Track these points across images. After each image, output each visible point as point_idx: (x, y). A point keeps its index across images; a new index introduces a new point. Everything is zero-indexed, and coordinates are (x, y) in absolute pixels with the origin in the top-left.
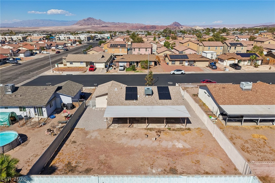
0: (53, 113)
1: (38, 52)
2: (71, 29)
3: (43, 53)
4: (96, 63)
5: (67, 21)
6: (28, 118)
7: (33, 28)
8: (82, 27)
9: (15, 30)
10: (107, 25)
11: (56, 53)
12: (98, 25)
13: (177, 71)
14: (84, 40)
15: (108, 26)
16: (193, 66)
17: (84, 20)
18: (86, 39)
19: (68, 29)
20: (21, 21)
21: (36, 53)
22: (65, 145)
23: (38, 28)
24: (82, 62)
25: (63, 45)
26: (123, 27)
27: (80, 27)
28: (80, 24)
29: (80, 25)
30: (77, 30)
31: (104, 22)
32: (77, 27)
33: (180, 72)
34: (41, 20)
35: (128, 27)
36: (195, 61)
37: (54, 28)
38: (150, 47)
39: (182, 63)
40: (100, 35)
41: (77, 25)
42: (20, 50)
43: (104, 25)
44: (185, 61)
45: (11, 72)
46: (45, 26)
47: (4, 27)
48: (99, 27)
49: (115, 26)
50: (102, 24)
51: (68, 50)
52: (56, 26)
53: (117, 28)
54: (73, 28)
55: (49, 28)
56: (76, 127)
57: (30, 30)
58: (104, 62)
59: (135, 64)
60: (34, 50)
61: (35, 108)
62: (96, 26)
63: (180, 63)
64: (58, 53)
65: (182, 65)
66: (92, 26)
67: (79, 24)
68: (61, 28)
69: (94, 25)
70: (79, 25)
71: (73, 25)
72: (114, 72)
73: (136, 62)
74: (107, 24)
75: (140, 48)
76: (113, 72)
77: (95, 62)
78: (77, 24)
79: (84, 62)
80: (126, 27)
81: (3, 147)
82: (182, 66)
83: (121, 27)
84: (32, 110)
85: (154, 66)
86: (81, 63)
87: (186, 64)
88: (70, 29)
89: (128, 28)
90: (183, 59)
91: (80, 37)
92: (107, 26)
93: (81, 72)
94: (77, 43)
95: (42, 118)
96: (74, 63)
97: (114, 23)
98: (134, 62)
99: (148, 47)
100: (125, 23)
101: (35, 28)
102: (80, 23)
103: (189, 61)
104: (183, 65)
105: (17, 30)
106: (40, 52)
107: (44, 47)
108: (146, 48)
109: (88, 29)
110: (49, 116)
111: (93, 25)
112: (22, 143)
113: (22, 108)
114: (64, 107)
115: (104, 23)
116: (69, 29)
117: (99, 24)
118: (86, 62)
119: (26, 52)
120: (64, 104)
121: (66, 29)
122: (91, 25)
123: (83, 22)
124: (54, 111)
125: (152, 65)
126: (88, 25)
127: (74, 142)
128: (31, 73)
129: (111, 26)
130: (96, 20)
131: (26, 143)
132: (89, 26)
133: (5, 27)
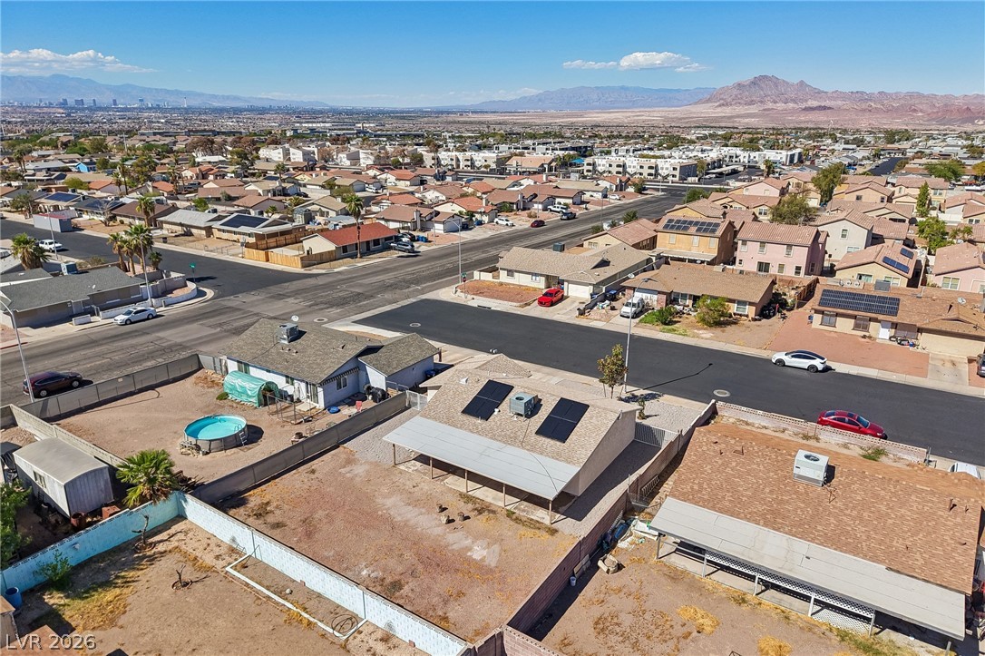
0: (343, 401)
1: (485, 219)
2: (684, 118)
3: (497, 223)
4: (569, 282)
5: (678, 91)
6: (294, 401)
7: (568, 116)
8: (728, 111)
9: (518, 121)
10: (827, 104)
11: (532, 226)
12: (791, 105)
13: (793, 356)
14: (668, 175)
15: (830, 108)
16: (913, 345)
17: (740, 86)
18: (677, 173)
19: (672, 120)
20: (541, 92)
21: (480, 223)
22: (294, 471)
23: (581, 116)
24: (536, 275)
25: (572, 198)
26: (897, 110)
27: (719, 109)
28: (722, 102)
29: (720, 106)
30: (705, 121)
31: (820, 92)
32: (707, 113)
33: (805, 363)
34: (597, 88)
35: (921, 111)
36: (920, 330)
37: (630, 114)
38: (805, 243)
39: (866, 328)
40: (746, 154)
41: (711, 104)
42: (438, 213)
43: (815, 104)
44: (876, 320)
45: (378, 277)
46: (604, 109)
47: (492, 112)
48: (793, 112)
49: (864, 106)
50: (806, 101)
51: (574, 218)
52: (636, 107)
53: (867, 114)
54: (691, 115)
55: (612, 116)
56: (345, 445)
57: (557, 121)
58: (590, 284)
59: (689, 302)
60: (477, 213)
61: (307, 383)
62: (780, 106)
63: (857, 327)
64: (537, 226)
65: (863, 333)
66: (766, 107)
67: (716, 102)
68: (652, 114)
69: (775, 102)
70: (716, 104)
71: (696, 103)
72: (600, 320)
73: (691, 295)
74: (831, 98)
75: (764, 243)
76: (598, 318)
77: (567, 281)
78: (708, 101)
79: (541, 275)
80: (915, 111)
81: (211, 441)
82: (864, 337)
83: (890, 110)
84: (303, 385)
85: (755, 320)
86: (534, 277)
87: (884, 334)
88: (681, 119)
89: (920, 114)
90: (869, 314)
91: (657, 166)
92: (825, 108)
93: (515, 304)
94: (631, 190)
95: (315, 408)
96: (516, 274)
97: (862, 93)
98: (684, 296)
99: (799, 241)
100: (911, 95)
101: (572, 116)
102: (722, 96)
103: (895, 326)
104: (867, 334)
105: (523, 121)
106: (491, 221)
107: (513, 203)
108: (790, 246)
109: (746, 120)
110: (328, 407)
111: (770, 105)
112: (246, 444)
113: (290, 379)
114: (369, 394)
115: (818, 93)
116: (677, 118)
117: (794, 101)
118: (548, 277)
119: (451, 220)
120: (369, 388)
121: (667, 119)
122: (761, 102)
123: (735, 92)
124: (349, 398)
125: (747, 316)
126: (752, 103)
127: (313, 472)
128: (413, 287)
129: (845, 107)
130: (787, 83)
131: (250, 446)
132: (754, 109)
133: (495, 112)
